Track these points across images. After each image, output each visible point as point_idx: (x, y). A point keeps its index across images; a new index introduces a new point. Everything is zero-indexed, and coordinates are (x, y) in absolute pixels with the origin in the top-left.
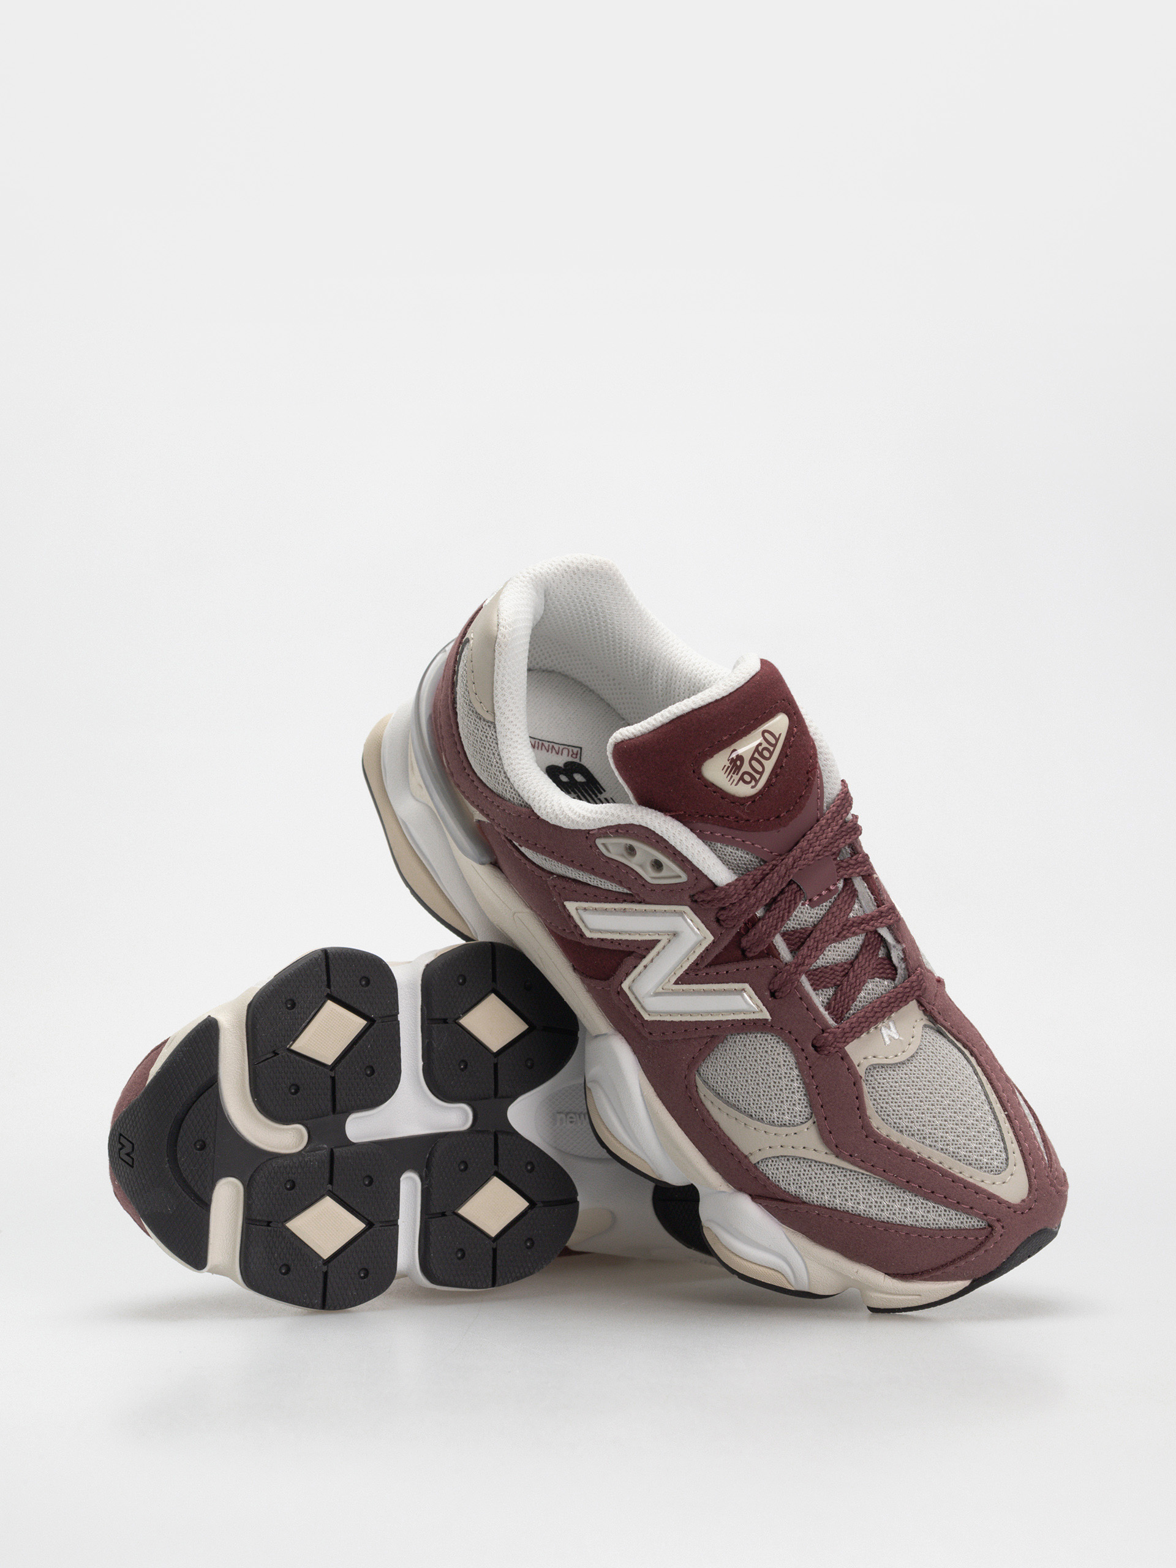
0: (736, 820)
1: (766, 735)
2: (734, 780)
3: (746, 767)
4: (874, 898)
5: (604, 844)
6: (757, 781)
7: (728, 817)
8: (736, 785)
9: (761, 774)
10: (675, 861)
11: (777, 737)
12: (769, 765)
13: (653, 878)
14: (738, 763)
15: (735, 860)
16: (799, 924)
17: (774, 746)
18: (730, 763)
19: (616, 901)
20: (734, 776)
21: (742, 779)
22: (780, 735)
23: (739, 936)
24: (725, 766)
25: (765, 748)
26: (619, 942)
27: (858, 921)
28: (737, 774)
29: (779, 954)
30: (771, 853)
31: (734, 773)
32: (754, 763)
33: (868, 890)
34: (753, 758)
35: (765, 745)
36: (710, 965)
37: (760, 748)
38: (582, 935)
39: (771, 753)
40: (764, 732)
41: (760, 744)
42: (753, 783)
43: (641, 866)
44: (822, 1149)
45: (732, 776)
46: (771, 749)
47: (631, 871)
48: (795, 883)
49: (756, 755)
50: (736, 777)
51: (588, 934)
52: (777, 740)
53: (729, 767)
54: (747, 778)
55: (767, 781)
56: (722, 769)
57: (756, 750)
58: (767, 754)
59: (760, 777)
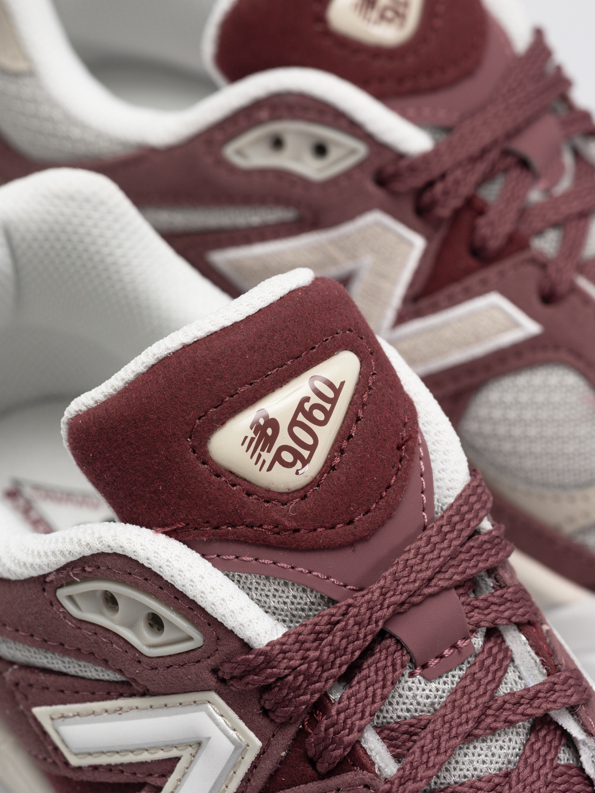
0: (277, 530)
1: (317, 383)
2: (264, 462)
3: (284, 439)
4: (542, 661)
5: (70, 598)
6: (306, 463)
7: (261, 526)
8: (269, 469)
9: (312, 448)
10: (178, 610)
11: (337, 387)
12: (326, 434)
13: (150, 646)
14: (269, 431)
15: (285, 603)
16: (408, 710)
17: (333, 402)
18: (255, 433)
19: (108, 696)
20: (265, 455)
21: (278, 458)
22: (342, 384)
23: (301, 734)
24: (246, 438)
25: (316, 406)
26: (120, 768)
27: (513, 701)
28: (269, 451)
29: (373, 764)
30: (345, 586)
31: (263, 450)
32: (297, 430)
33: (529, 649)
34: (294, 422)
35: (315, 400)
37: (307, 406)
38: (66, 763)
39: (328, 414)
40: (313, 378)
41: (307, 399)
42: (300, 466)
43: (131, 626)
45: (260, 456)
46: (328, 406)
47: (115, 639)
48: (392, 636)
49: (301, 418)
50: (268, 457)
51: (74, 761)
52: (337, 392)
53: (252, 439)
54: (287, 456)
55: (326, 462)
56: (243, 444)
57: (300, 408)
58: (319, 415)
59: (311, 456)
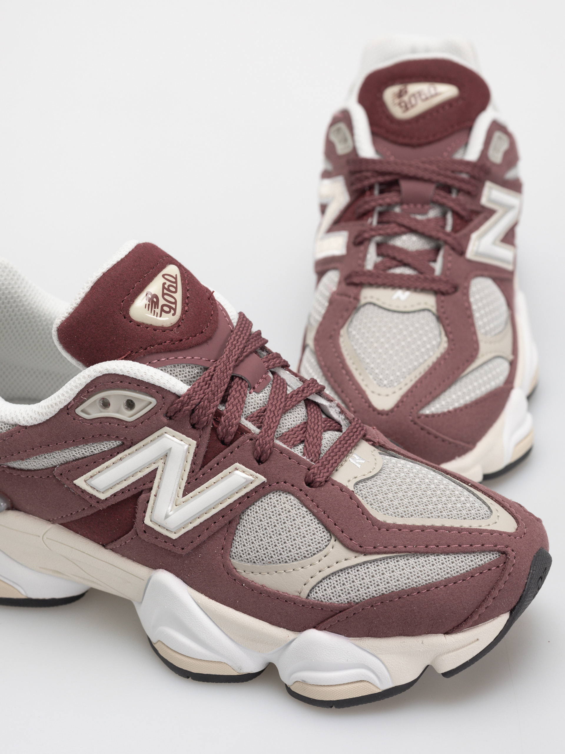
0: (172, 342)
1: (166, 277)
2: (157, 313)
3: (162, 302)
5: (83, 411)
6: (175, 310)
7: (165, 342)
8: (161, 316)
9: (175, 303)
10: (141, 391)
12: (179, 296)
13: (130, 417)
14: (155, 300)
15: (185, 376)
16: (254, 408)
17: (176, 282)
18: (149, 301)
19: (112, 456)
20: (156, 310)
21: (162, 310)
22: (176, 275)
23: (214, 429)
24: (146, 305)
25: (169, 286)
26: (128, 488)
27: (295, 393)
28: (158, 308)
29: (250, 430)
30: (209, 361)
31: (155, 308)
32: (166, 297)
33: (292, 375)
34: (163, 294)
35: (168, 283)
36: (203, 466)
37: (166, 286)
38: (98, 501)
39: (176, 288)
40: (163, 276)
41: (164, 284)
42: (172, 312)
43: (118, 412)
44: (350, 555)
45: (154, 311)
46: (175, 285)
47: (112, 420)
48: (236, 377)
49: (165, 291)
50: (158, 311)
51: (102, 497)
52: (176, 278)
53: (149, 305)
54: (166, 309)
55: (182, 309)
56: (145, 308)
57: (164, 288)
58: (173, 289)
59: (176, 306)
